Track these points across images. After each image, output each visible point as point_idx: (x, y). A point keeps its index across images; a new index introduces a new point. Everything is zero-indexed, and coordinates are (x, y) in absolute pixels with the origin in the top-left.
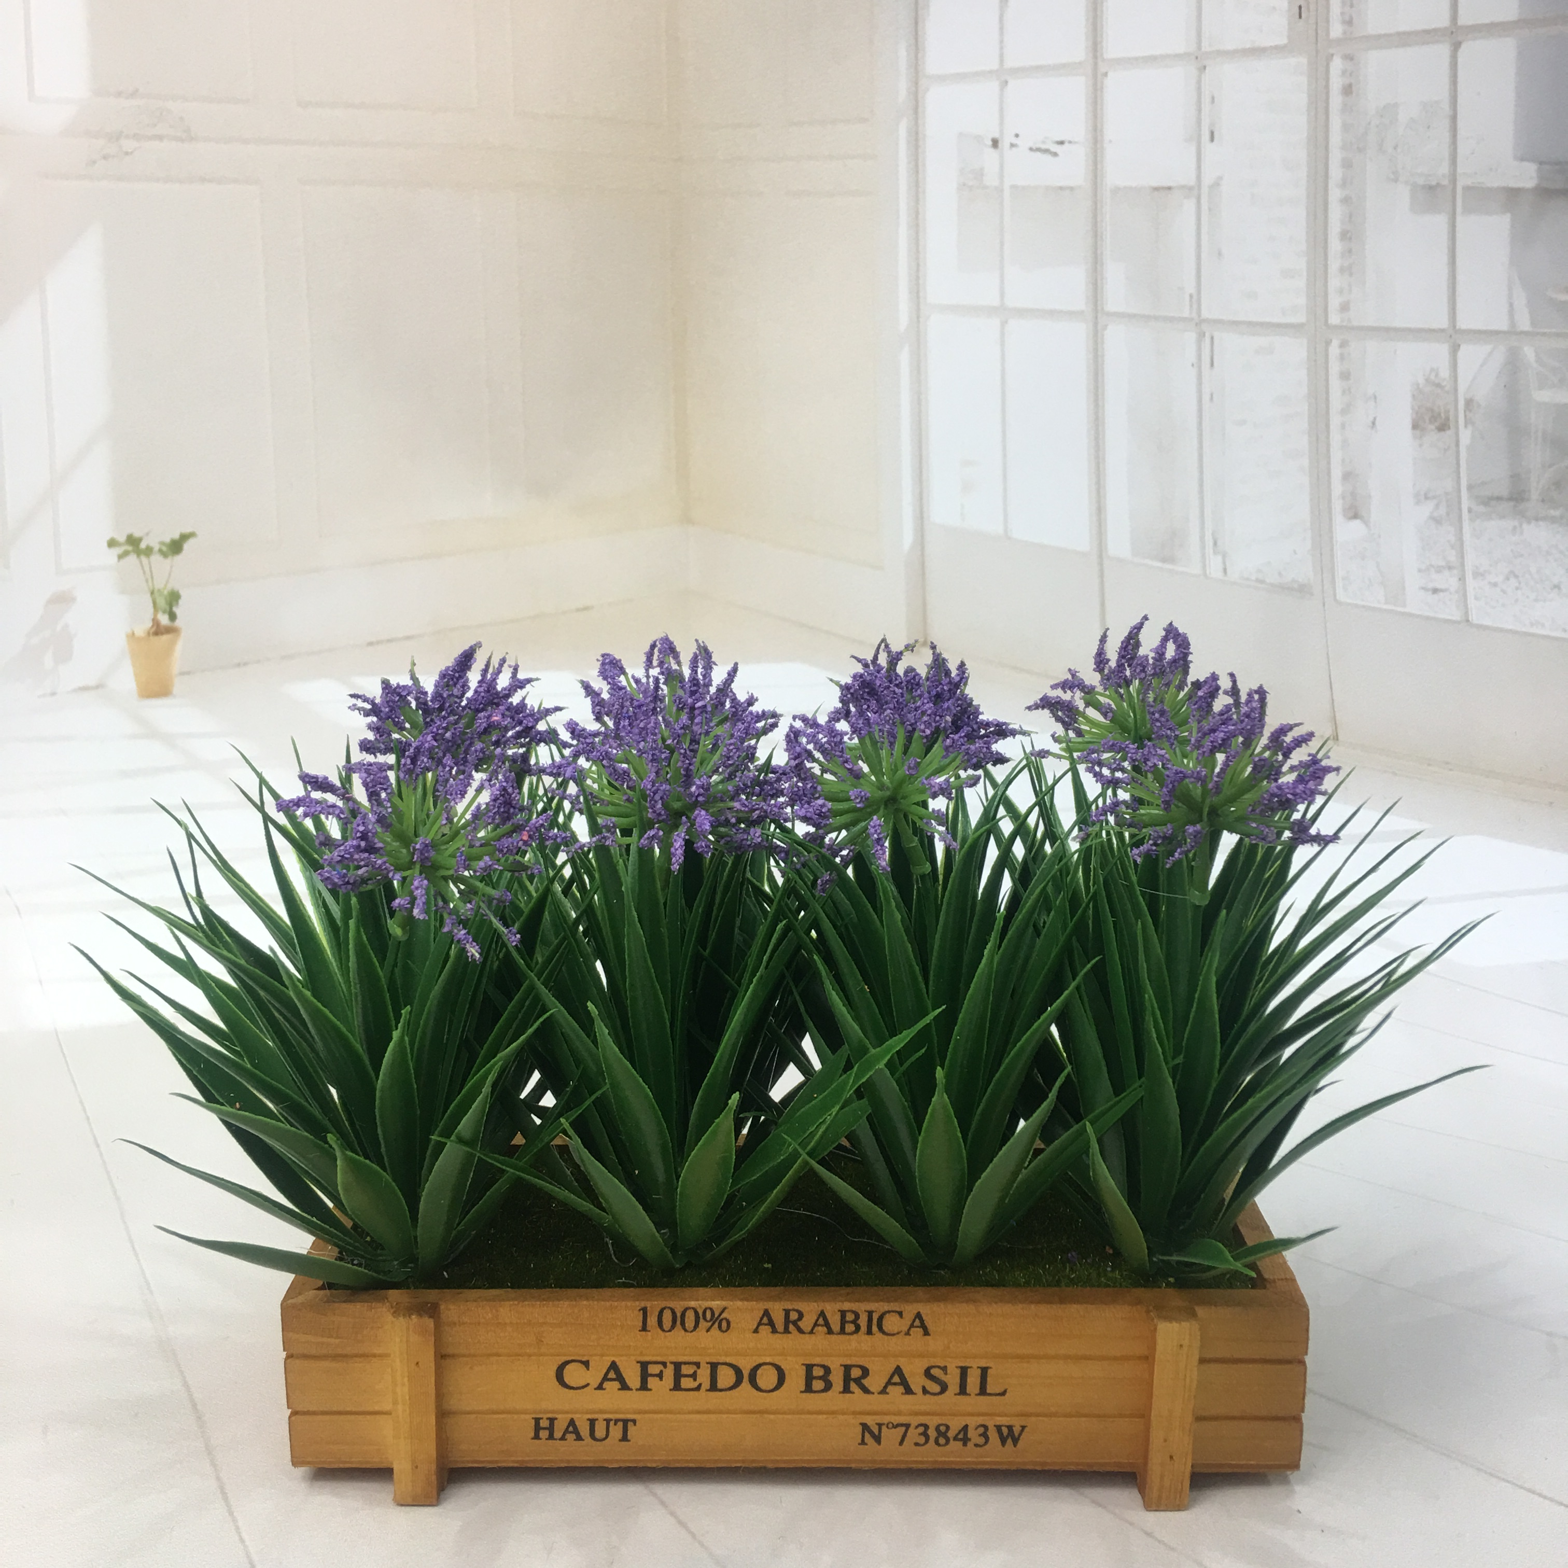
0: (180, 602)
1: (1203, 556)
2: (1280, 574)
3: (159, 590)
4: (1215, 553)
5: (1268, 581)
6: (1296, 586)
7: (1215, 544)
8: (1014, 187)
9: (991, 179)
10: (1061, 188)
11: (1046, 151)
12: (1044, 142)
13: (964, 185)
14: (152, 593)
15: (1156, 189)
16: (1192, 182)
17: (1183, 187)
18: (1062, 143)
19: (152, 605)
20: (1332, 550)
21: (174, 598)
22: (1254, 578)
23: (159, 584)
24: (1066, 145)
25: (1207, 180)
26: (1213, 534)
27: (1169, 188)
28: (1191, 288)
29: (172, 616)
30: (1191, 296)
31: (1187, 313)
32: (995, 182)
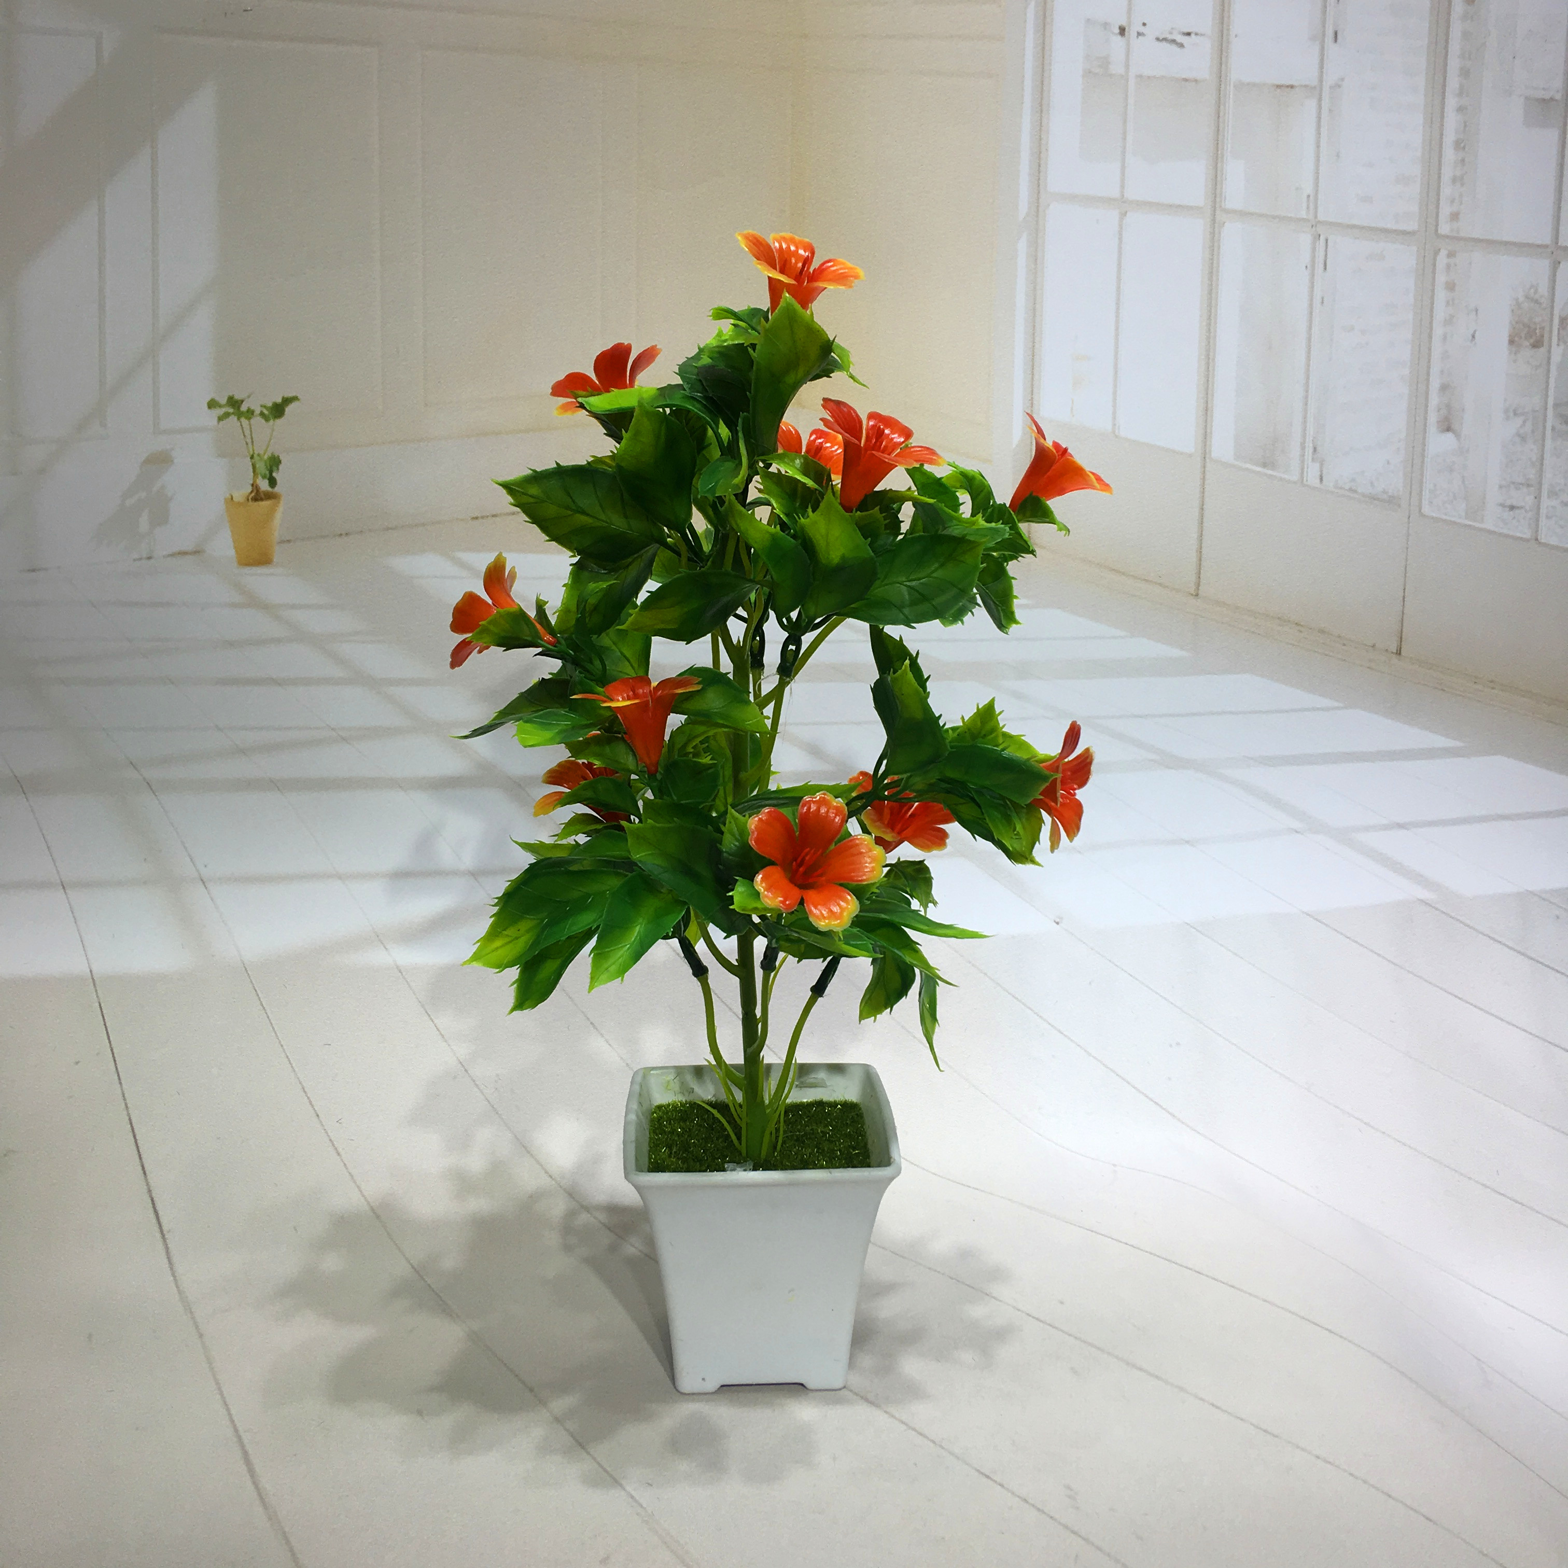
0: (281, 467)
1: (1303, 462)
2: (1372, 483)
3: (259, 455)
4: (1313, 460)
5: (1360, 490)
6: (1385, 496)
7: (1315, 450)
8: (1140, 76)
9: (1117, 68)
10: (1186, 80)
11: (1174, 41)
12: (1170, 32)
13: (1090, 72)
14: (252, 457)
15: (1279, 86)
16: (1315, 82)
17: (1306, 86)
18: (1189, 34)
19: (251, 470)
20: (1423, 462)
21: (275, 462)
22: (1347, 487)
23: (259, 449)
24: (1193, 36)
25: (1329, 80)
26: (1313, 441)
27: (1292, 87)
28: (1308, 189)
29: (273, 482)
30: (1309, 196)
31: (1303, 214)
32: (1121, 71)
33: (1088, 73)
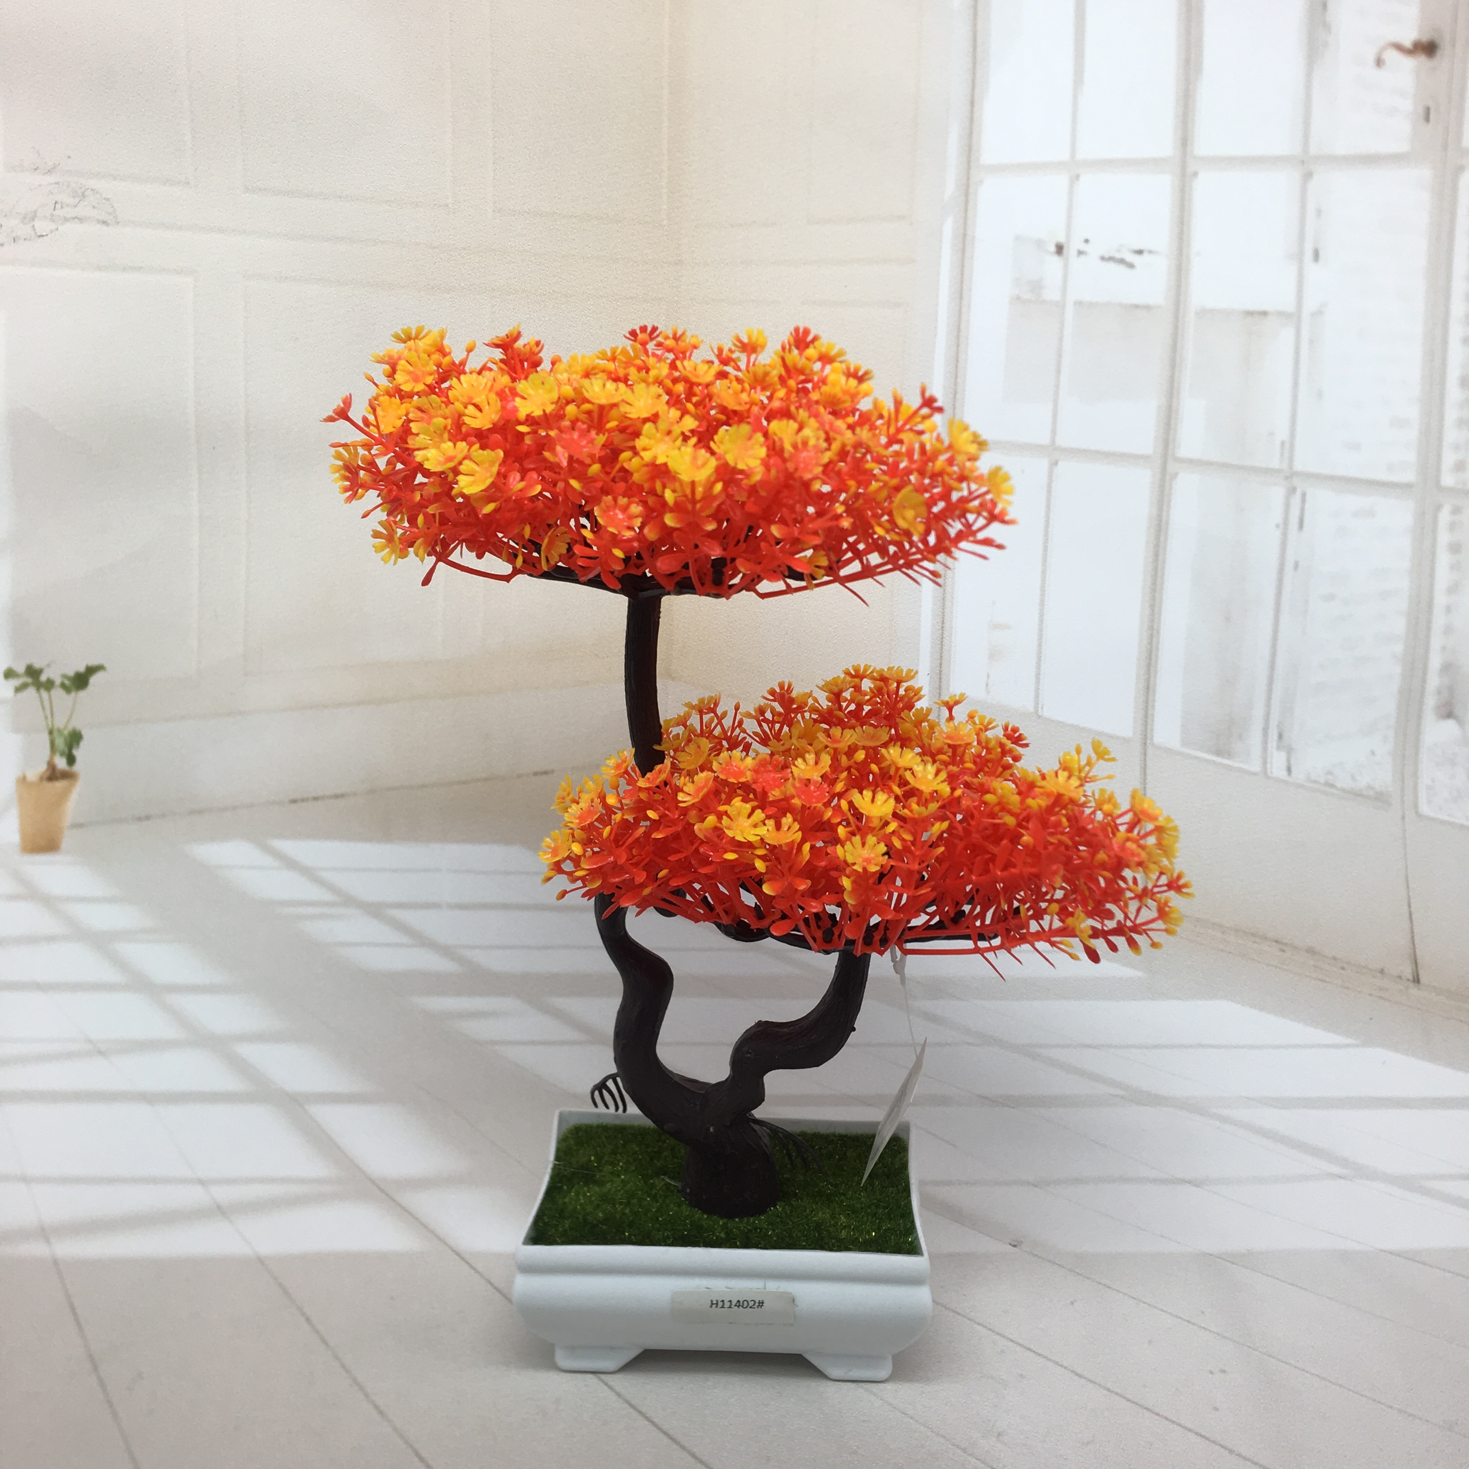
0: (83, 744)
1: (1266, 750)
2: (1353, 778)
3: (59, 730)
4: (1279, 748)
5: (1339, 786)
6: (1371, 793)
7: (1280, 736)
8: (1079, 304)
9: (1052, 294)
10: (1137, 306)
11: (1122, 261)
12: (1119, 251)
13: (1018, 298)
14: (51, 732)
15: (1250, 314)
16: (1291, 307)
17: (1281, 314)
18: (1140, 252)
19: (48, 745)
20: (1417, 754)
21: (75, 738)
22: (1322, 781)
23: (59, 722)
24: (1146, 256)
25: (1310, 305)
26: (1278, 726)
27: (1264, 313)
28: (1283, 434)
29: (71, 760)
30: (1283, 443)
31: (1275, 464)
32: (1056, 296)
33: (1017, 299)
